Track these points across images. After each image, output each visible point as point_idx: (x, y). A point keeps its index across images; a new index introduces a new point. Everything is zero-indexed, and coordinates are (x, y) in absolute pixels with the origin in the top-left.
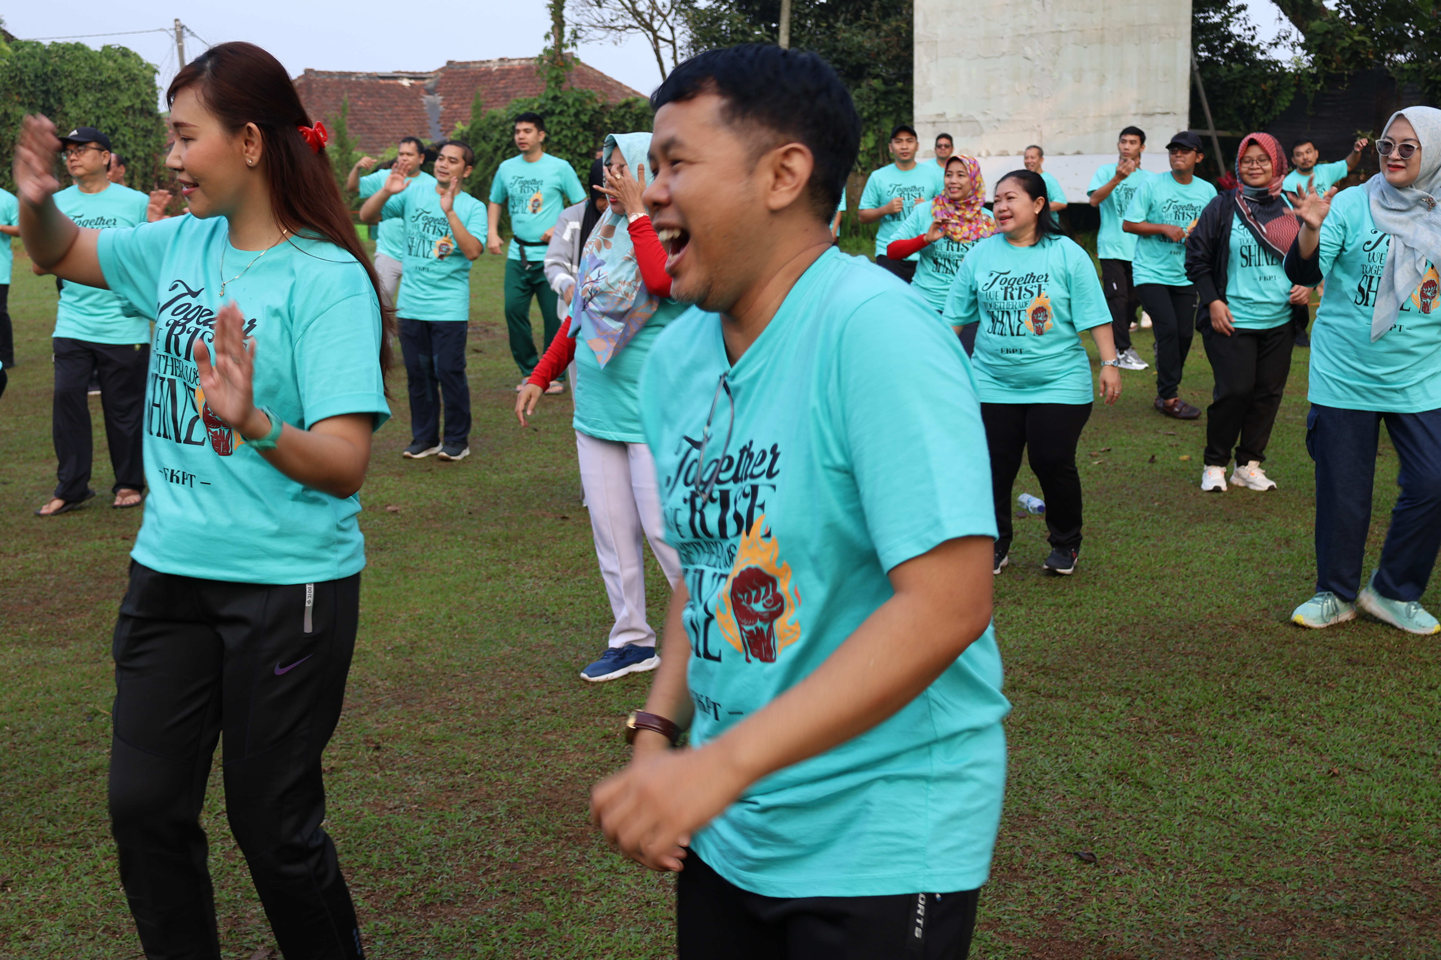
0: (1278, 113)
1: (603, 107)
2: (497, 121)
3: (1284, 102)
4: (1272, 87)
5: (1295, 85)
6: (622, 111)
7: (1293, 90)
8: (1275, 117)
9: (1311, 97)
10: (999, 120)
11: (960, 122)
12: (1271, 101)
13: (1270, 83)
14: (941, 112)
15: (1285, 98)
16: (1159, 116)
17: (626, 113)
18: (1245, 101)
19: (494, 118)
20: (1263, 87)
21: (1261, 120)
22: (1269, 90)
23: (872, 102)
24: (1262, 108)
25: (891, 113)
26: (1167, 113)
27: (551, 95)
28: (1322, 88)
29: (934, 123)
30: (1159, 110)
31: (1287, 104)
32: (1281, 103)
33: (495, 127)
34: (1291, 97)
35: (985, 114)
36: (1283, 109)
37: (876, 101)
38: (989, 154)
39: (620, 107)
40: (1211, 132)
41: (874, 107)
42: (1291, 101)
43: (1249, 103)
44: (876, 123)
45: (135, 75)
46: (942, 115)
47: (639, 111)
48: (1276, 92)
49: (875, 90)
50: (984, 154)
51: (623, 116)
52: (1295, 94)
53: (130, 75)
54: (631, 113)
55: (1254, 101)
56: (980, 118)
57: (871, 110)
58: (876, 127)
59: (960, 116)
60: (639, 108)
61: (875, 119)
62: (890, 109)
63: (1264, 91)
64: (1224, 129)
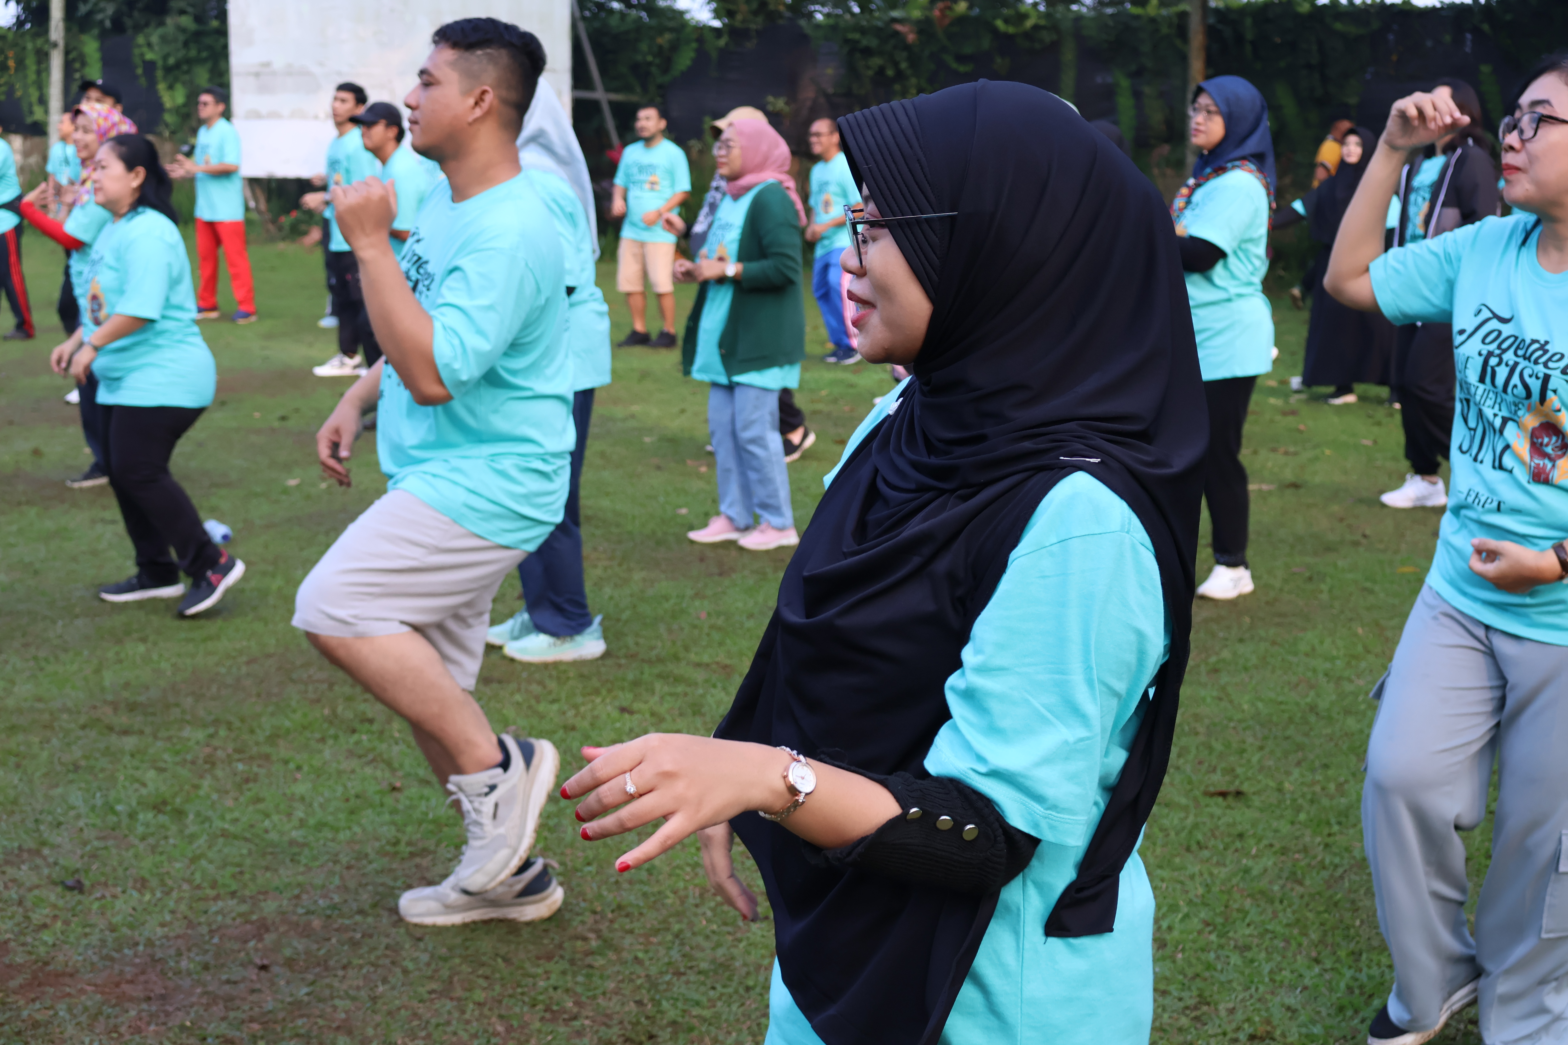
0: (678, 74)
3: (685, 60)
4: (671, 41)
5: (696, 40)
7: (694, 45)
8: (675, 78)
9: (714, 55)
11: (290, 74)
12: (669, 59)
13: (668, 36)
14: (265, 60)
15: (685, 55)
18: (639, 58)
20: (660, 41)
21: (659, 81)
22: (667, 46)
23: (180, 45)
24: (659, 66)
25: (205, 60)
28: (726, 46)
29: (257, 75)
31: (688, 63)
32: (681, 61)
34: (692, 54)
35: (321, 64)
36: (683, 68)
37: (186, 44)
40: (600, 94)
41: (183, 52)
42: (692, 59)
43: (644, 60)
44: (187, 72)
46: (267, 65)
48: (675, 47)
49: (182, 30)
52: (696, 50)
55: (650, 58)
56: (316, 70)
58: (186, 77)
59: (290, 66)
61: (185, 67)
62: (204, 54)
63: (661, 47)
64: (616, 90)
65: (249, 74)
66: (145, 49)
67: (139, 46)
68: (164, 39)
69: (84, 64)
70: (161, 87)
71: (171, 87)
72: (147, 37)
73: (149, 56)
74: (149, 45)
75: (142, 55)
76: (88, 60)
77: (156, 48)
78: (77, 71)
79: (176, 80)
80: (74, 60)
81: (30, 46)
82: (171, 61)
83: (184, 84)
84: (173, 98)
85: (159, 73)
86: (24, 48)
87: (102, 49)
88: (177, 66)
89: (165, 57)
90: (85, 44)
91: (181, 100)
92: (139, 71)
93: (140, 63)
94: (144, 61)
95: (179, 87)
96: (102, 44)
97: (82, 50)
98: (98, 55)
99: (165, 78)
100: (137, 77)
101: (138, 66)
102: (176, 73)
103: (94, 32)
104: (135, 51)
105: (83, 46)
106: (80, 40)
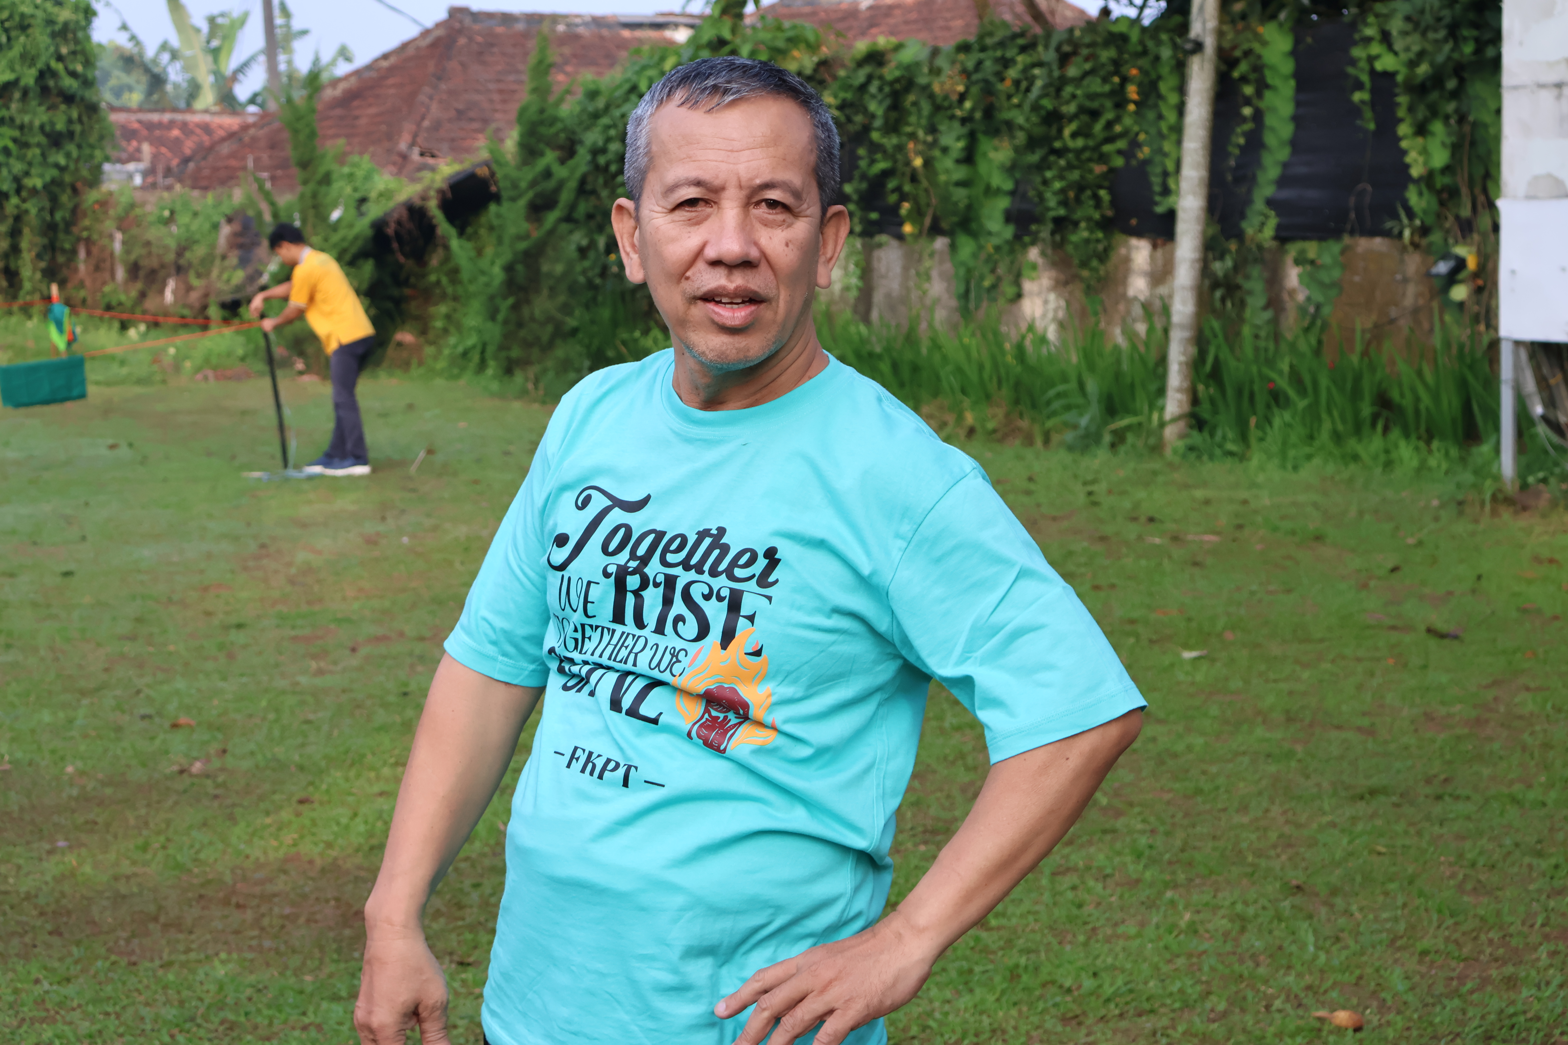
1: (823, 64)
2: (600, 103)
6: (861, 76)
17: (870, 78)
19: (593, 95)
23: (1442, 34)
27: (708, 35)
29: (1559, 86)
33: (596, 116)
39: (861, 63)
41: (1447, 48)
44: (1455, 95)
45: (23, 16)
47: (897, 73)
51: (863, 88)
53: (11, 17)
54: (881, 78)
57: (1440, 58)
58: (1451, 107)
60: (899, 66)
61: (1451, 84)
65: (1542, 86)
66: (1375, 49)
67: (1368, 40)
68: (1414, 22)
69: (1262, 86)
70: (1404, 129)
71: (1421, 130)
72: (1384, 18)
73: (1386, 62)
74: (1386, 38)
75: (1371, 59)
76: (1270, 78)
77: (1399, 45)
78: (1248, 102)
79: (1434, 112)
80: (1244, 79)
81: (1166, 53)
82: (1423, 69)
83: (1446, 119)
84: (1424, 152)
85: (1403, 100)
86: (1157, 58)
87: (1295, 52)
88: (1436, 80)
89: (1412, 64)
90: (1264, 43)
91: (1440, 158)
92: (1358, 96)
93: (1365, 78)
94: (1373, 72)
95: (1438, 127)
96: (1297, 42)
97: (1259, 57)
98: (1287, 67)
99: (1411, 109)
100: (1356, 111)
101: (1359, 86)
102: (1434, 96)
103: (1282, 16)
104: (1357, 52)
105: (1256, 47)
106: (1258, 37)
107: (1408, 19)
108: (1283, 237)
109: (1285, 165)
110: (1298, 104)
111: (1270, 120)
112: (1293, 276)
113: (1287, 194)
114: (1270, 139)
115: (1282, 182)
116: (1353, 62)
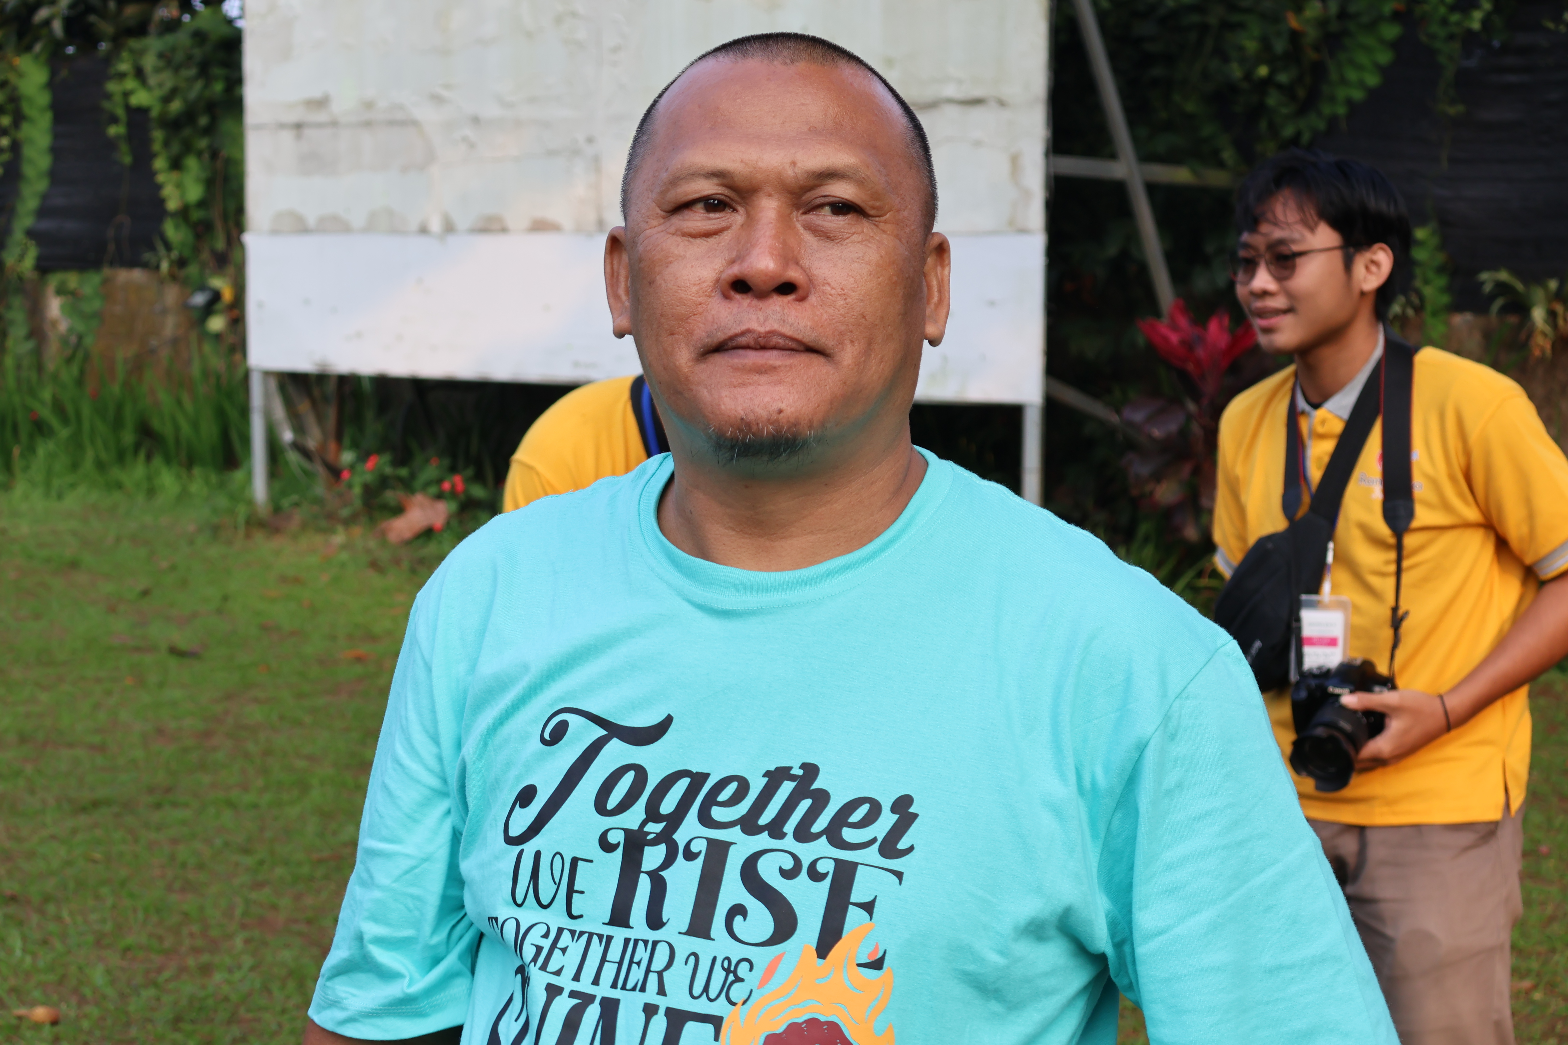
0: (1341, 110)
4: (1322, 23)
5: (1396, 16)
7: (1391, 31)
8: (1333, 121)
10: (476, 120)
11: (368, 124)
12: (1319, 71)
13: (1315, 9)
14: (316, 93)
15: (1362, 58)
16: (952, 112)
18: (1236, 71)
20: (1293, 22)
21: (1288, 131)
22: (1312, 34)
23: (192, 72)
24: (1288, 91)
26: (977, 102)
28: (1486, 22)
29: (298, 126)
30: (950, 91)
31: (1373, 80)
32: (1352, 75)
34: (1383, 56)
35: (437, 99)
36: (1358, 95)
38: (449, 228)
40: (1125, 167)
41: (198, 85)
42: (1382, 70)
43: (1248, 76)
44: (208, 131)
46: (321, 103)
50: (435, 225)
52: (1395, 45)
55: (1263, 71)
56: (426, 114)
57: (192, 95)
58: (203, 143)
59: (369, 105)
61: (203, 121)
63: (1295, 36)
64: (1171, 158)
65: (282, 126)
66: (130, 84)
67: (122, 76)
68: (166, 59)
69: (19, 117)
70: (160, 163)
71: (176, 165)
72: (138, 54)
73: (141, 98)
74: (139, 74)
75: (126, 94)
76: (27, 109)
77: (152, 81)
78: (5, 132)
79: (188, 148)
80: (1, 110)
82: (176, 106)
83: (199, 154)
84: (179, 186)
85: (158, 135)
87: (51, 85)
88: (188, 117)
89: (167, 99)
90: (21, 75)
91: (194, 192)
92: (114, 130)
93: (120, 112)
94: (128, 108)
95: (192, 163)
96: (53, 74)
97: (15, 89)
98: (44, 99)
99: (166, 144)
100: (111, 145)
101: (114, 120)
102: (187, 132)
103: (38, 47)
104: (112, 87)
105: (12, 78)
106: (13, 68)
107: (161, 56)
108: (44, 268)
109: (45, 197)
110: (57, 135)
111: (28, 152)
112: (55, 307)
113: (46, 225)
114: (28, 171)
115: (42, 212)
116: (108, 96)
